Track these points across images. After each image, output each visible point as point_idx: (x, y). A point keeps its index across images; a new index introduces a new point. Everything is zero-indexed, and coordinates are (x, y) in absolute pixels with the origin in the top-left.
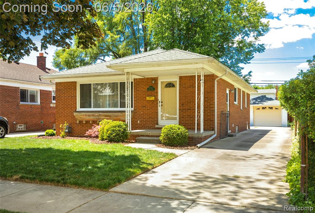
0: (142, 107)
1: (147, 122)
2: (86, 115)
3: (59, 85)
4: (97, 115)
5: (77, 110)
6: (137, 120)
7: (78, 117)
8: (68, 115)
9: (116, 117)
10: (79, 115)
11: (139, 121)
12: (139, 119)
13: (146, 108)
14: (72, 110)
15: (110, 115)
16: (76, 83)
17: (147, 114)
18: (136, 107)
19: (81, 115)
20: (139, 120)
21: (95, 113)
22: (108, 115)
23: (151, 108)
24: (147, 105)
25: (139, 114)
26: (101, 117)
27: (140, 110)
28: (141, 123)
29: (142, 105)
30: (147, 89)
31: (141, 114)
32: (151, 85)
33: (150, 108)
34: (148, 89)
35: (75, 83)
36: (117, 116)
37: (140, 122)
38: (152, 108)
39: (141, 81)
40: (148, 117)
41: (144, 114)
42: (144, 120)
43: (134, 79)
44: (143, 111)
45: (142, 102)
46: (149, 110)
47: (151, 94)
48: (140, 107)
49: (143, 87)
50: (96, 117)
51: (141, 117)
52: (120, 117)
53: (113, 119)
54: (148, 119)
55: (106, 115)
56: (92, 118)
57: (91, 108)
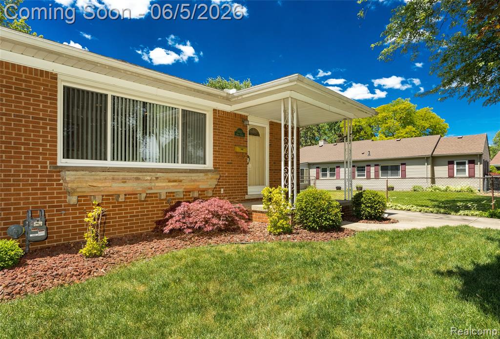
0: (228, 163)
1: (235, 190)
2: (113, 179)
4: (149, 178)
5: (59, 164)
6: (219, 188)
7: (80, 185)
8: (19, 180)
10: (87, 178)
11: (222, 190)
12: (222, 185)
13: (232, 166)
14: (40, 163)
16: (56, 79)
17: (233, 177)
18: (217, 163)
20: (223, 188)
21: (144, 174)
23: (239, 166)
24: (234, 161)
25: (223, 176)
26: (157, 184)
27: (224, 168)
28: (225, 193)
29: (227, 160)
30: (234, 133)
31: (226, 177)
32: (239, 127)
34: (236, 133)
35: (54, 77)
37: (224, 190)
38: (241, 166)
40: (235, 182)
41: (230, 177)
42: (229, 188)
43: (214, 110)
44: (229, 171)
45: (227, 155)
46: (238, 169)
47: (240, 143)
48: (225, 163)
49: (228, 129)
50: (143, 185)
51: (225, 182)
52: (200, 183)
53: (184, 187)
54: (235, 185)
55: (173, 178)
56: (130, 186)
57: (106, 159)
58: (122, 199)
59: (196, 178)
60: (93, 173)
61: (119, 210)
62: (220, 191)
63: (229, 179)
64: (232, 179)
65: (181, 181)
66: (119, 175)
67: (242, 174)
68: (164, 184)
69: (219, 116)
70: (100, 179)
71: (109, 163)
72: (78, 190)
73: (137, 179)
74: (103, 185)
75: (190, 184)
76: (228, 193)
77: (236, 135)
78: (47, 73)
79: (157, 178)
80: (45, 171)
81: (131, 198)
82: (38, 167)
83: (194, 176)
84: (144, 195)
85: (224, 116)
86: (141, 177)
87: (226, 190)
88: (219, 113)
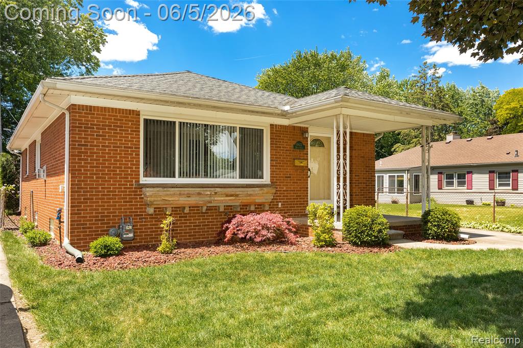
0: (286, 177)
1: (294, 204)
2: (180, 194)
3: (85, 113)
4: (209, 193)
5: (141, 182)
6: (277, 202)
7: (156, 199)
8: (116, 195)
9: (248, 198)
10: (161, 193)
11: (280, 204)
12: (280, 199)
13: (291, 180)
14: (129, 181)
15: (238, 193)
16: (139, 115)
17: (292, 191)
18: (274, 177)
19: (169, 193)
20: (281, 202)
21: (205, 189)
22: (233, 193)
23: (299, 180)
24: (292, 175)
25: (281, 191)
26: (216, 199)
27: (282, 182)
28: (283, 207)
29: (285, 174)
30: (292, 146)
31: (284, 191)
32: (298, 140)
33: (297, 180)
34: (294, 146)
35: (137, 113)
36: (250, 195)
37: (282, 205)
38: (301, 180)
39: (283, 131)
40: (294, 196)
41: (287, 191)
42: (288, 202)
43: (271, 125)
44: (287, 185)
45: (285, 169)
46: (296, 183)
47: (300, 156)
48: (283, 177)
49: (286, 142)
50: (204, 199)
51: (284, 196)
52: (256, 198)
53: (241, 201)
54: (294, 199)
55: (230, 193)
56: (193, 200)
57: (174, 176)
58: (187, 210)
59: (252, 193)
60: (165, 189)
61: (185, 220)
62: (278, 205)
63: (288, 193)
64: (290, 193)
65: (237, 196)
66: (184, 191)
67: (303, 188)
68: (222, 199)
69: (276, 131)
70: (170, 195)
71: (177, 180)
72: (155, 203)
73: (199, 194)
74: (172, 199)
75: (246, 198)
76: (286, 207)
77: (294, 148)
78: (133, 111)
79: (216, 193)
80: (132, 188)
81: (194, 210)
82: (127, 185)
83: (250, 191)
84: (204, 208)
85: (282, 130)
86: (202, 192)
87: (284, 204)
88: (276, 128)
